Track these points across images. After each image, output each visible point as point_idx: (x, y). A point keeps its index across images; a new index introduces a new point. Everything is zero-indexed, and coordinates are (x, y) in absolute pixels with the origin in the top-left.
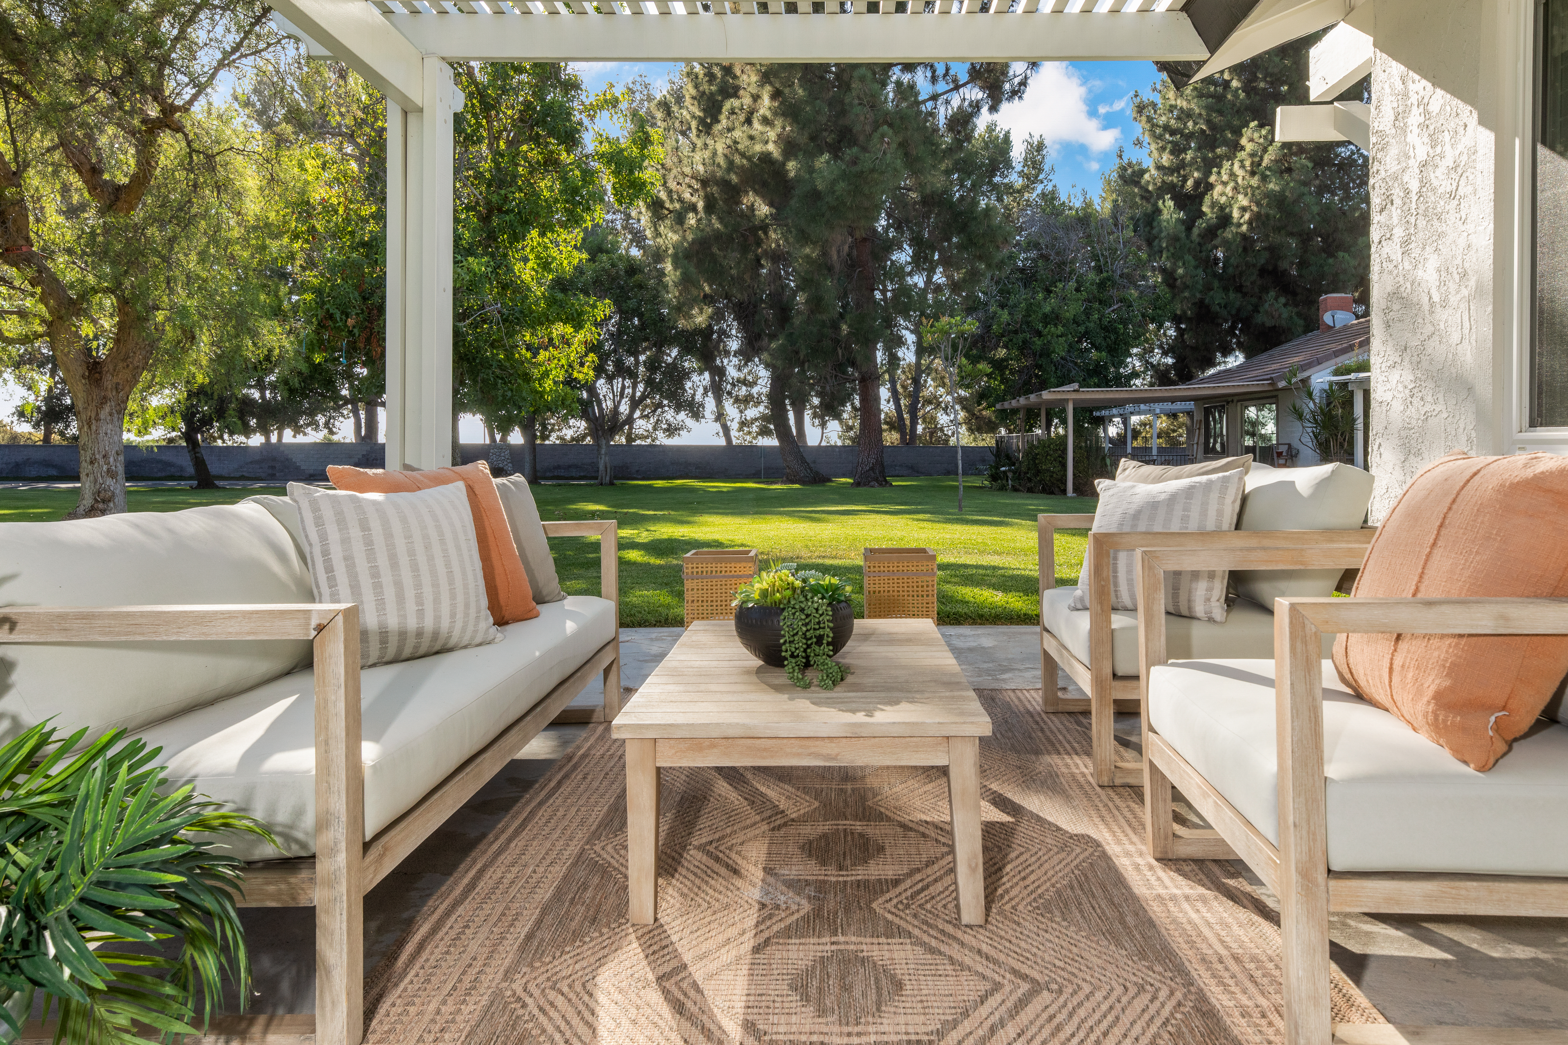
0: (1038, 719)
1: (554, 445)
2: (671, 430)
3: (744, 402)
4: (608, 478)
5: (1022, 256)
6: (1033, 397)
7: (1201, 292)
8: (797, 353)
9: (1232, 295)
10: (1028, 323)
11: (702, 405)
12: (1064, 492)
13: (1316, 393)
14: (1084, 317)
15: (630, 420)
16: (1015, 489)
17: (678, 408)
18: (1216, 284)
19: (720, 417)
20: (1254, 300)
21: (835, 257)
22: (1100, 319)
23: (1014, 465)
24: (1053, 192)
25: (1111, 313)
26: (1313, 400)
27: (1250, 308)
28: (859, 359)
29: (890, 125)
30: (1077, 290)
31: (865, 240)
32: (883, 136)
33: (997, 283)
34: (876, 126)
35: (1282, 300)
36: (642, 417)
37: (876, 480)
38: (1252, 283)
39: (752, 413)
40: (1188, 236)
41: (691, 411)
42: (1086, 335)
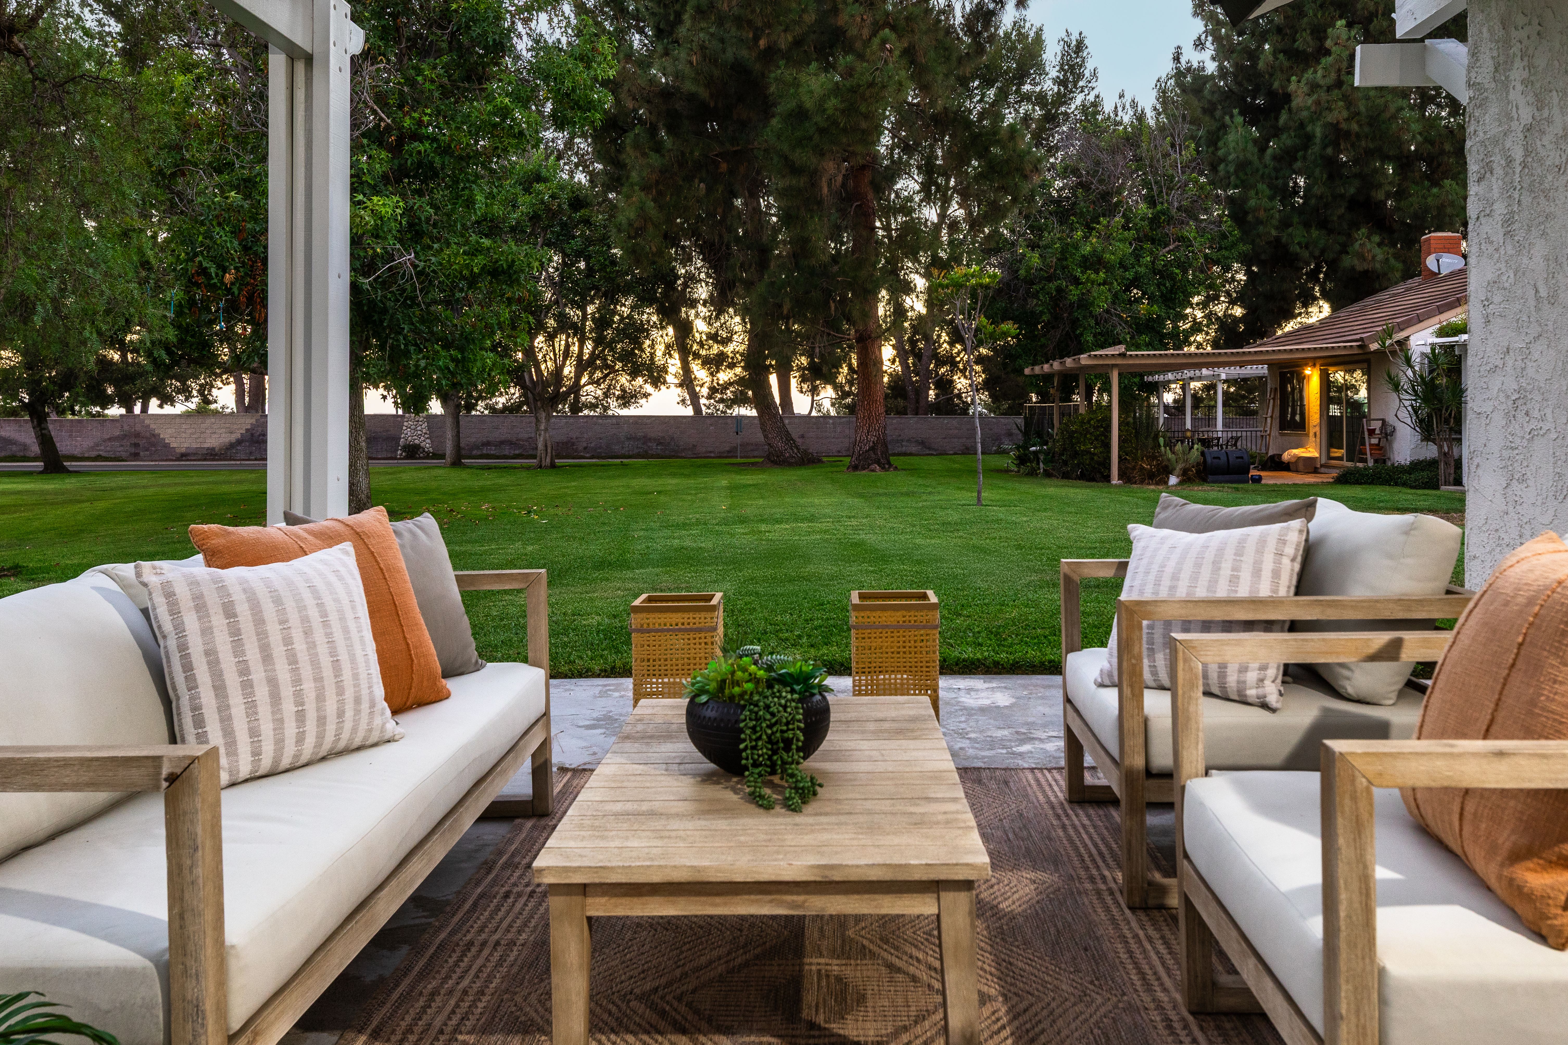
0: (1060, 811)
1: (483, 416)
2: (627, 398)
3: (715, 363)
4: (548, 460)
5: (1058, 184)
6: (1069, 362)
7: (1277, 228)
8: (780, 306)
9: (1315, 233)
10: (1064, 268)
11: (664, 369)
12: (1107, 479)
13: (1416, 358)
14: (1132, 260)
15: (576, 388)
16: (1048, 475)
17: (634, 373)
18: (1296, 220)
19: (687, 381)
20: (1342, 239)
21: (825, 190)
22: (1153, 263)
23: (1046, 444)
24: (1095, 104)
25: (1166, 255)
26: (1412, 367)
27: (1337, 247)
28: (856, 314)
29: (893, 28)
30: (1125, 228)
31: (863, 167)
32: (884, 42)
33: (1027, 217)
34: (876, 28)
35: (1376, 239)
36: (591, 382)
37: (878, 462)
38: (1339, 217)
39: (724, 376)
40: (1260, 159)
41: (651, 376)
42: (1135, 282)
